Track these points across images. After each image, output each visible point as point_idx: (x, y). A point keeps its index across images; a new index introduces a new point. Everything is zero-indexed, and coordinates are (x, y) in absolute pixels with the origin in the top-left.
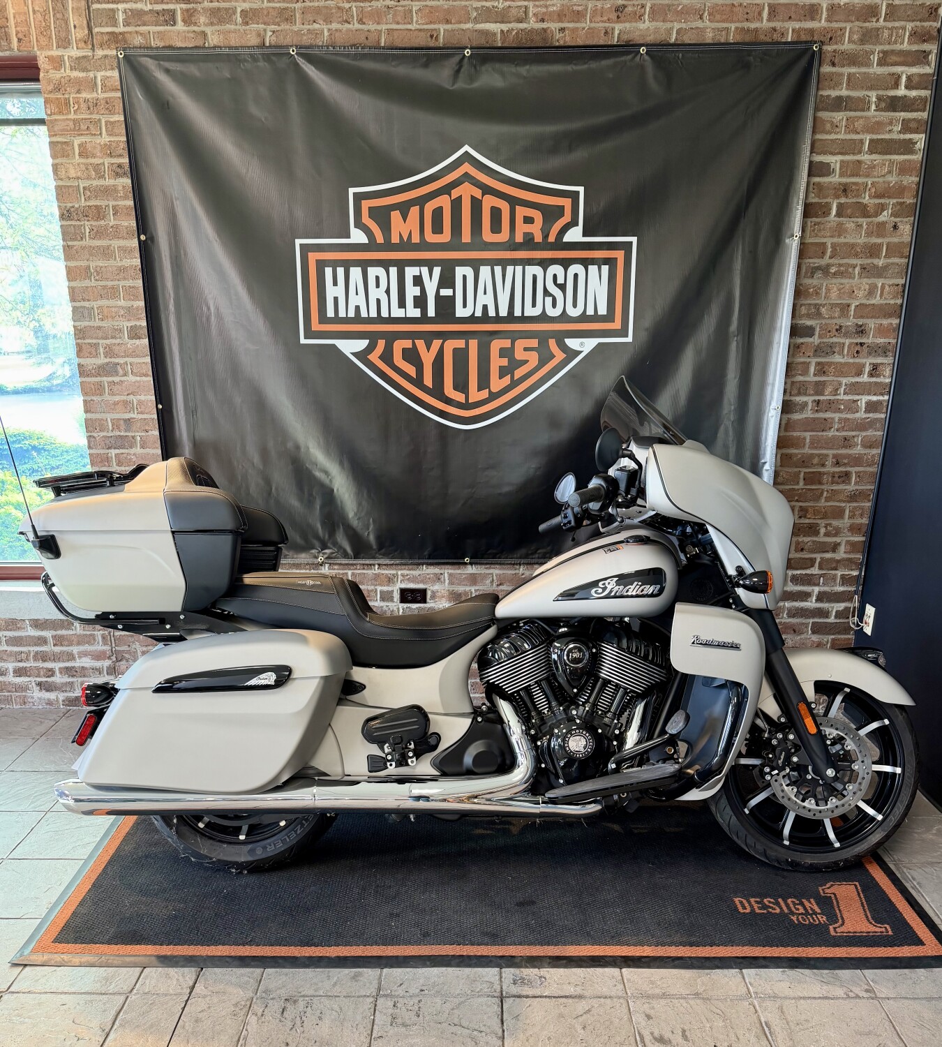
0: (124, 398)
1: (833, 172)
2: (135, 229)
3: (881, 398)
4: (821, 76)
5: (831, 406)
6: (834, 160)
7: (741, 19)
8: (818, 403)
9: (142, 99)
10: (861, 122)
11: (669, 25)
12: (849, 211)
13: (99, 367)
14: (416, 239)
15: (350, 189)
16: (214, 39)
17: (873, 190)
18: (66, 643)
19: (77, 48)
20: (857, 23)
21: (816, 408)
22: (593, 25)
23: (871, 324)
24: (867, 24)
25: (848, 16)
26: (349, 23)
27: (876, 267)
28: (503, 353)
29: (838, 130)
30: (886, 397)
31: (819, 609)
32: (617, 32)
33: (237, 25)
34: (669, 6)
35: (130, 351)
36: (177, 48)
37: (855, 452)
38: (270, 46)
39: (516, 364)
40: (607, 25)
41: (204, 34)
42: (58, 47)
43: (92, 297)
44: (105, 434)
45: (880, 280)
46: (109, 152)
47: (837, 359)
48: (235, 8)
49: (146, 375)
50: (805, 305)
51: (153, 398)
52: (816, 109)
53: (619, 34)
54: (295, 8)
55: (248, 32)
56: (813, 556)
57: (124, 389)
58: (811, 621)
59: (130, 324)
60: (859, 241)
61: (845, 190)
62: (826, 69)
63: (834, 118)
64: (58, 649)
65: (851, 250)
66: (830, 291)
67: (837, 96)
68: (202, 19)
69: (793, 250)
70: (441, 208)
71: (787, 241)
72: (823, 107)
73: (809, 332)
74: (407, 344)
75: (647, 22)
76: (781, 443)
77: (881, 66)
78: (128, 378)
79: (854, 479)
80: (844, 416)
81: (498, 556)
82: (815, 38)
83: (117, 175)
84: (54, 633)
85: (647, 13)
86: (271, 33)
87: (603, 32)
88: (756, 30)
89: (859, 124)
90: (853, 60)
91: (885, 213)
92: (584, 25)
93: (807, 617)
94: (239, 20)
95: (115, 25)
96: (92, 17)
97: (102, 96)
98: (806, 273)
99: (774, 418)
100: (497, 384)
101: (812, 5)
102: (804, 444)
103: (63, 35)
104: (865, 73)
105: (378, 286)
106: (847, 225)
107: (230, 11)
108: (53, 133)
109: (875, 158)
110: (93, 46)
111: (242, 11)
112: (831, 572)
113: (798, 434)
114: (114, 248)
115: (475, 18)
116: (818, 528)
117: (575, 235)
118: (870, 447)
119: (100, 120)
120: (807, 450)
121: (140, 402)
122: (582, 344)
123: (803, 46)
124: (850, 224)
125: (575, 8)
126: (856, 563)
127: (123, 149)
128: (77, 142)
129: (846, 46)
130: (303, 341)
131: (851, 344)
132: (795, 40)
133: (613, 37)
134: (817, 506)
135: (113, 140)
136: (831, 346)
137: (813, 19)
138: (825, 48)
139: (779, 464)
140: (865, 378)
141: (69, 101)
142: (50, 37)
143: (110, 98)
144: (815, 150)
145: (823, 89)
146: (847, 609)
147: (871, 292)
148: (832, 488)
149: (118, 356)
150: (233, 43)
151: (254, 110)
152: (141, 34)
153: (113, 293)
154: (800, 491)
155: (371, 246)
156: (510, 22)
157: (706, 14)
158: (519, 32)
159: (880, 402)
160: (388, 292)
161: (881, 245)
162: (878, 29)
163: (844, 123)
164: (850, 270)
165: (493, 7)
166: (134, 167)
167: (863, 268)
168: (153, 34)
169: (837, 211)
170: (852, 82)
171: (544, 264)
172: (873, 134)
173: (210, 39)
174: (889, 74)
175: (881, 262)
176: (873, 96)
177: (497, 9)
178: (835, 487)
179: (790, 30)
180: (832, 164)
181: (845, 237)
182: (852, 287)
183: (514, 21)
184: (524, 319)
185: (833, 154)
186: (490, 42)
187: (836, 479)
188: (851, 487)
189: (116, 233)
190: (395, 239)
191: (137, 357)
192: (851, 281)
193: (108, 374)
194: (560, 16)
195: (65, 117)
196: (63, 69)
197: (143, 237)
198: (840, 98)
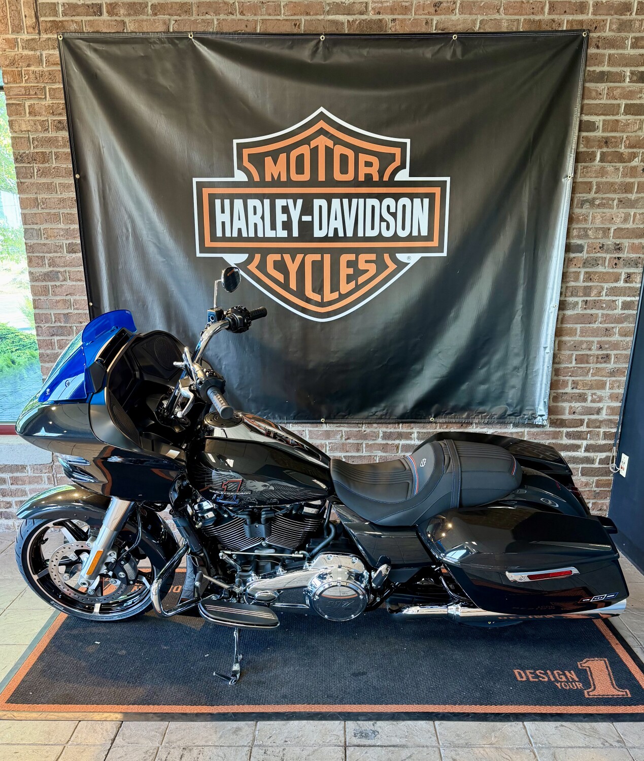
0: (64, 298)
1: (597, 129)
2: (72, 169)
3: (633, 299)
4: (588, 56)
5: (596, 304)
6: (598, 120)
7: (528, 13)
8: (586, 303)
9: (76, 71)
10: (619, 90)
11: (474, 17)
12: (609, 158)
13: (45, 274)
14: (284, 178)
15: (234, 140)
16: (131, 27)
17: (628, 142)
18: (20, 482)
19: (27, 33)
20: (615, 16)
21: (585, 306)
22: (417, 17)
23: (626, 243)
24: (623, 17)
25: (609, 11)
26: (233, 14)
27: (630, 200)
28: (350, 264)
29: (601, 97)
30: (637, 298)
31: (586, 457)
32: (435, 22)
33: (148, 15)
34: (474, 3)
35: (68, 262)
36: (103, 33)
37: (614, 339)
38: (174, 32)
39: (359, 273)
40: (427, 17)
41: (124, 23)
42: (13, 32)
43: (39, 222)
44: (49, 325)
45: (632, 209)
46: (51, 111)
47: (600, 269)
48: (147, 2)
49: (80, 280)
50: (576, 228)
51: (86, 298)
52: (585, 81)
53: (436, 24)
54: (192, 3)
55: (156, 21)
56: (582, 417)
57: (63, 290)
58: (581, 466)
59: (68, 242)
60: (617, 180)
61: (606, 142)
62: (592, 51)
63: (598, 88)
64: (14, 487)
65: (611, 188)
66: (594, 218)
67: (600, 72)
68: (122, 11)
69: (567, 187)
70: (303, 155)
71: (563, 180)
72: (590, 79)
73: (580, 249)
74: (277, 257)
75: (458, 15)
76: (559, 333)
77: (633, 48)
78: (67, 283)
79: (613, 359)
80: (605, 312)
81: (346, 417)
82: (584, 27)
83: (58, 129)
84: (11, 475)
85: (458, 8)
86: (174, 22)
87: (425, 22)
88: (540, 21)
89: (617, 93)
90: (611, 43)
91: (637, 159)
92: (409, 17)
93: (578, 463)
94: (150, 11)
95: (56, 15)
96: (39, 9)
97: (46, 69)
98: (577, 204)
99: (553, 313)
100: (345, 288)
101: (582, 3)
102: (576, 334)
103: (16, 22)
104: (621, 54)
105: (255, 213)
106: (608, 169)
107: (143, 5)
108: (9, 97)
109: (629, 118)
110: (39, 31)
111: (152, 5)
112: (596, 429)
113: (571, 326)
114: (56, 184)
115: (329, 10)
116: (586, 397)
117: (403, 175)
118: (625, 335)
119: (45, 87)
120: (577, 338)
121: (76, 301)
122: (409, 258)
123: (575, 34)
124: (609, 167)
125: (404, 4)
126: (614, 423)
127: (62, 109)
128: (27, 104)
129: (607, 34)
130: (198, 255)
131: (611, 258)
132: (569, 29)
133: (432, 26)
134: (586, 380)
135: (54, 102)
136: (596, 259)
137: (582, 13)
138: (591, 34)
139: (557, 348)
140: (621, 284)
141: (21, 72)
142: (7, 24)
143: (52, 71)
144: (584, 112)
145: (590, 66)
146: (608, 457)
147: (626, 220)
148: (596, 366)
149: (59, 266)
150: (145, 30)
151: (162, 81)
152: (76, 22)
153: (55, 218)
154: (573, 369)
155: (250, 183)
156: (354, 14)
157: (502, 9)
158: (361, 21)
159: (633, 302)
160: (263, 218)
161: (633, 183)
162: (631, 21)
163: (606, 92)
164: (610, 202)
165: (342, 3)
166: (70, 122)
167: (620, 201)
168: (86, 23)
169: (601, 158)
170: (612, 61)
171: (381, 197)
172: (627, 99)
173: (128, 26)
174: (640, 55)
175: (633, 196)
176: (627, 71)
177: (344, 5)
178: (599, 366)
179: (565, 21)
180: (597, 123)
181: (607, 178)
182: (612, 215)
183: (357, 14)
184: (366, 239)
185: (596, 114)
186: (339, 29)
187: (600, 359)
188: (611, 365)
189: (57, 173)
190: (268, 178)
191: (73, 267)
192: (611, 210)
193: (52, 280)
194: (392, 10)
195: (18, 85)
196: (17, 48)
197: (77, 176)
198: (602, 73)
